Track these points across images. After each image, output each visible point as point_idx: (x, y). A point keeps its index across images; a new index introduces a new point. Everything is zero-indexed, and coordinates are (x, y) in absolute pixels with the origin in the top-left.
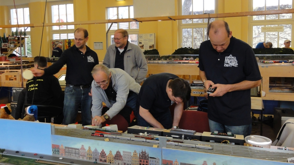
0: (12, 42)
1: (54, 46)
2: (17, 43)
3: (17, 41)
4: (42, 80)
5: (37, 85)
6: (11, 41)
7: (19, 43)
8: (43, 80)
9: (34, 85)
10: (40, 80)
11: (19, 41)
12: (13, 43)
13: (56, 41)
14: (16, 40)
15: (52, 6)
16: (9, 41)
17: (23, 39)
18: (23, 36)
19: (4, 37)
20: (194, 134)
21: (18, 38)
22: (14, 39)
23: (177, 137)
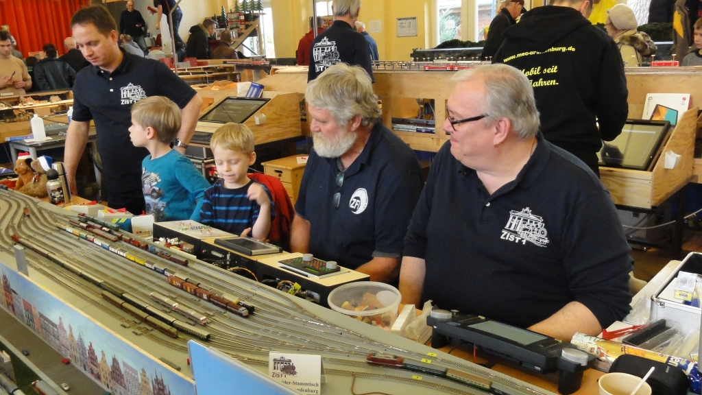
0: (235, 26)
2: (243, 27)
3: (243, 23)
4: (571, 49)
5: (554, 70)
6: (232, 24)
7: (247, 27)
8: (573, 50)
9: (541, 70)
10: (564, 49)
11: (247, 23)
12: (237, 27)
14: (241, 21)
16: (229, 24)
17: (256, 17)
18: (255, 12)
19: (223, 15)
20: (251, 254)
21: (245, 15)
22: (238, 18)
23: (220, 256)
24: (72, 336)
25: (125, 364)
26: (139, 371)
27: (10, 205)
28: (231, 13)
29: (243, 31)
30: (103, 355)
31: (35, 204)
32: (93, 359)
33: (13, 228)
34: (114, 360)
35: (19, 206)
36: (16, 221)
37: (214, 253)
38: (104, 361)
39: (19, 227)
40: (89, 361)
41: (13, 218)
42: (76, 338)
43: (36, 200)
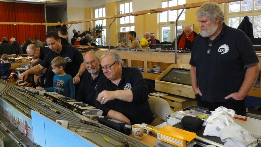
1: (121, 37)
3: (96, 33)
6: (92, 34)
7: (97, 35)
12: (94, 35)
13: (122, 33)
15: (120, 5)
17: (101, 32)
18: (100, 30)
19: (90, 30)
20: (67, 101)
21: (97, 31)
22: (94, 32)
23: (59, 101)
24: (11, 114)
25: (20, 119)
26: (23, 120)
27: (7, 86)
28: (92, 30)
29: (95, 36)
30: (16, 118)
31: (14, 86)
32: (14, 119)
33: (6, 92)
34: (18, 119)
35: (9, 86)
36: (7, 90)
37: (58, 101)
38: (16, 119)
39: (7, 92)
40: (13, 120)
41: (6, 89)
42: (12, 115)
43: (14, 85)
